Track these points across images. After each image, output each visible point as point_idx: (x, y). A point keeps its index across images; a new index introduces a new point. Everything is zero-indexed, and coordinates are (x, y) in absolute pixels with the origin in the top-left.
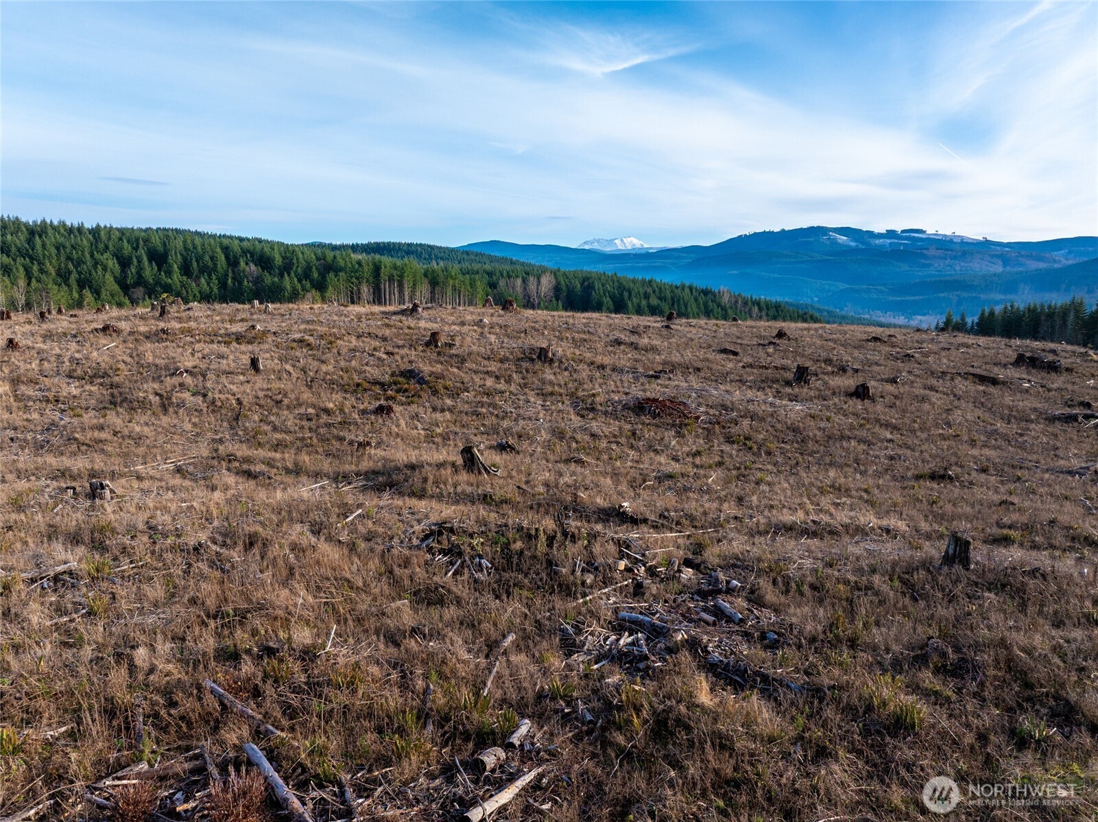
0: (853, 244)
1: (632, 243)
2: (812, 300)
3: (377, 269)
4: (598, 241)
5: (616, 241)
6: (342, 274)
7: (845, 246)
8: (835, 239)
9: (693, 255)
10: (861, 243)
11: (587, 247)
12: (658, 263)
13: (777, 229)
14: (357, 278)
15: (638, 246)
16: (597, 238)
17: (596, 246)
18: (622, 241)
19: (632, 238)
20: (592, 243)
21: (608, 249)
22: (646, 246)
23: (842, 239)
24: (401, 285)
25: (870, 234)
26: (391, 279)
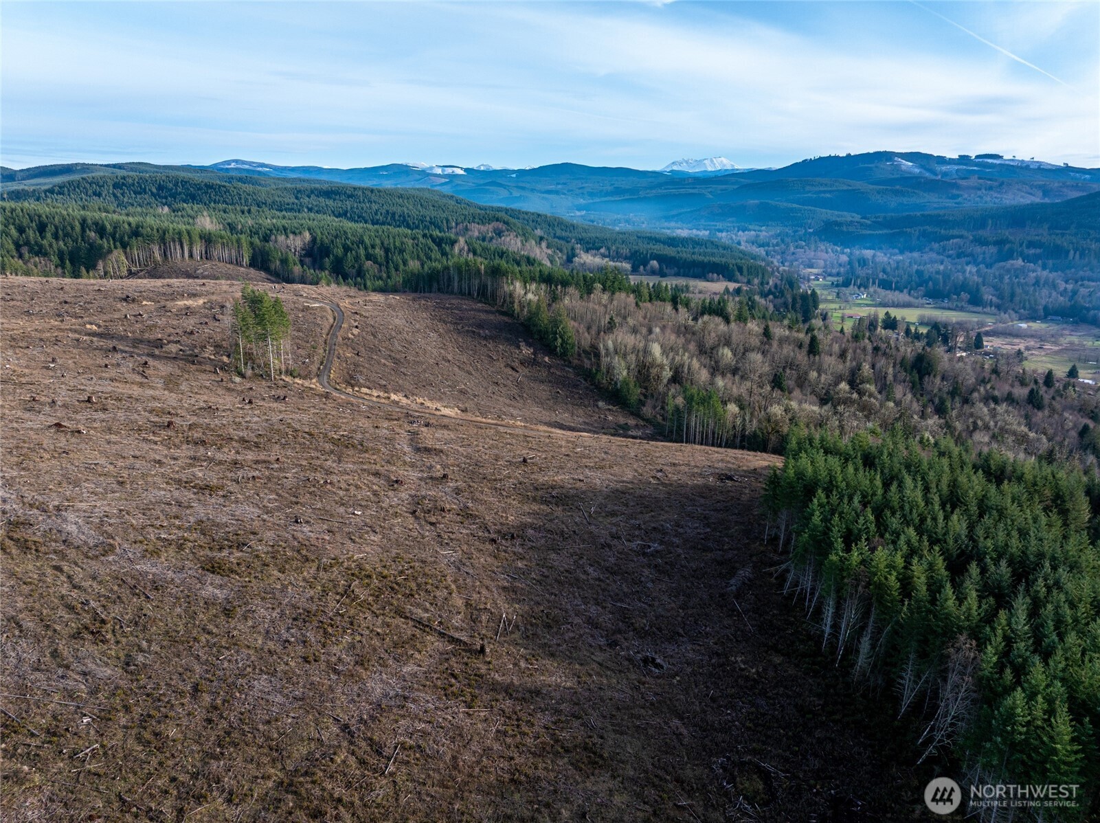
3: (163, 235)
6: (140, 238)
7: (907, 172)
8: (899, 165)
14: (149, 241)
20: (680, 163)
23: (907, 165)
26: (173, 240)
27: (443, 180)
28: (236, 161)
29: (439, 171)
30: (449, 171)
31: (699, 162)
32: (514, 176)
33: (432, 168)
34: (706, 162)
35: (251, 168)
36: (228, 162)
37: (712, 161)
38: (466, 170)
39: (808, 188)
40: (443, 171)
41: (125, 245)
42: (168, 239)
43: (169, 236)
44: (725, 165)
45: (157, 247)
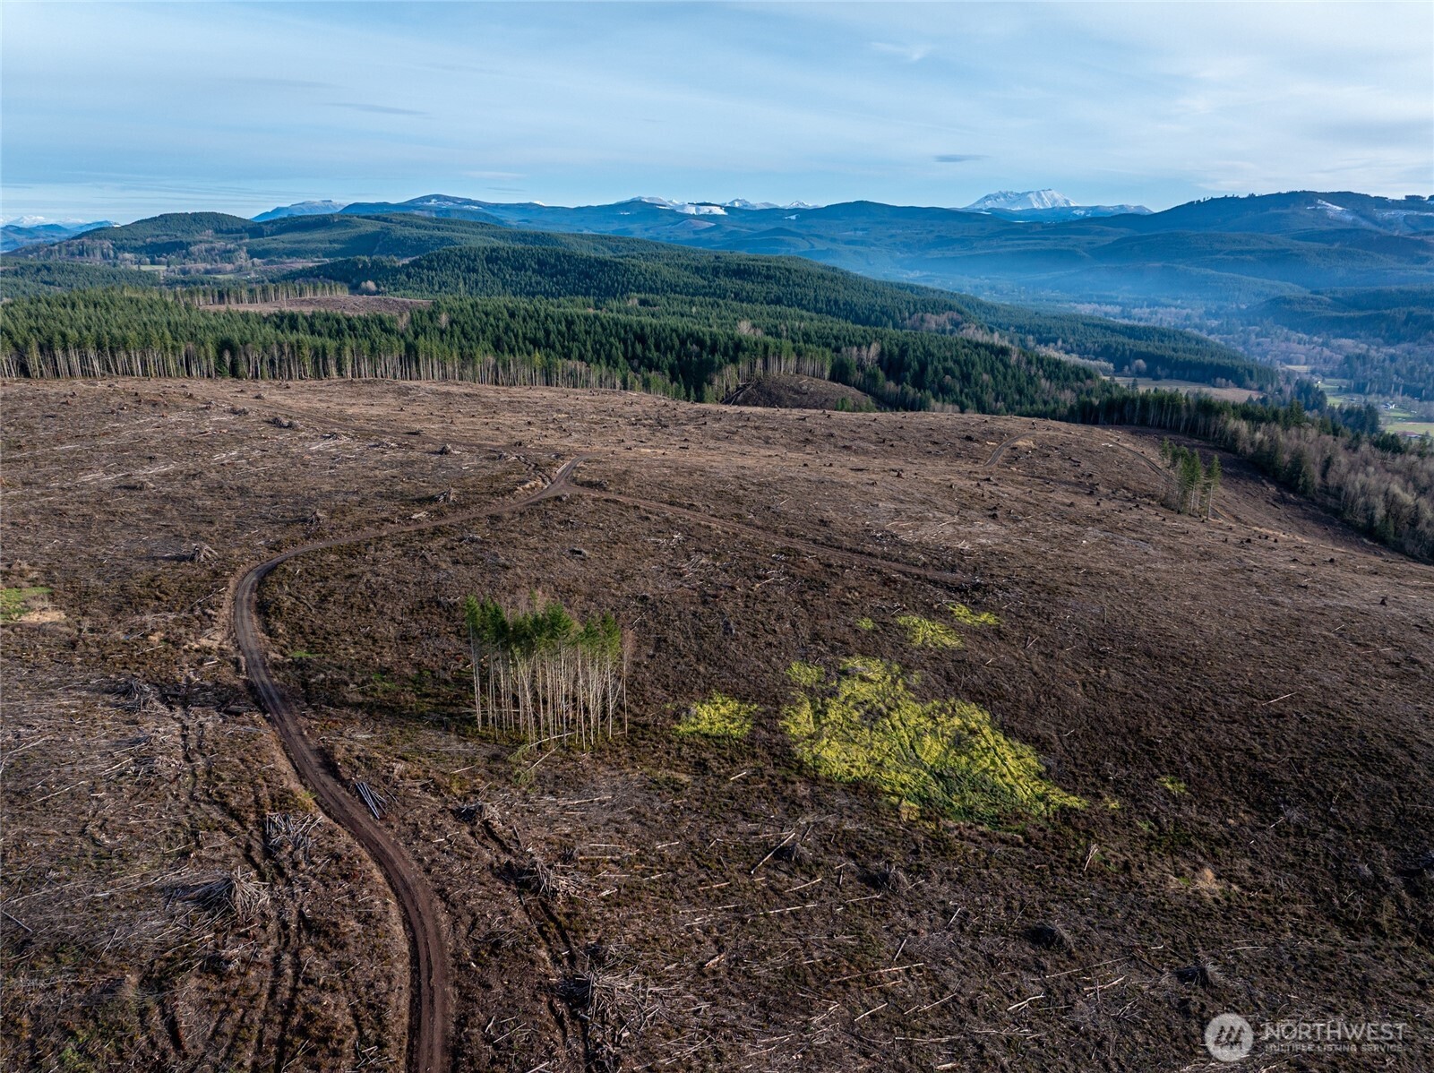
0: (1349, 218)
3: (766, 349)
7: (1337, 220)
8: (1324, 210)
10: (1361, 216)
14: (755, 355)
21: (1017, 208)
23: (1335, 210)
26: (774, 354)
27: (708, 224)
28: (437, 197)
29: (692, 210)
30: (705, 210)
31: (1023, 196)
32: (793, 217)
33: (683, 206)
34: (1031, 196)
35: (456, 207)
36: (428, 198)
37: (1039, 194)
38: (727, 209)
39: (1217, 246)
40: (697, 210)
41: (734, 360)
42: (770, 353)
43: (771, 350)
44: (1056, 201)
45: (759, 362)
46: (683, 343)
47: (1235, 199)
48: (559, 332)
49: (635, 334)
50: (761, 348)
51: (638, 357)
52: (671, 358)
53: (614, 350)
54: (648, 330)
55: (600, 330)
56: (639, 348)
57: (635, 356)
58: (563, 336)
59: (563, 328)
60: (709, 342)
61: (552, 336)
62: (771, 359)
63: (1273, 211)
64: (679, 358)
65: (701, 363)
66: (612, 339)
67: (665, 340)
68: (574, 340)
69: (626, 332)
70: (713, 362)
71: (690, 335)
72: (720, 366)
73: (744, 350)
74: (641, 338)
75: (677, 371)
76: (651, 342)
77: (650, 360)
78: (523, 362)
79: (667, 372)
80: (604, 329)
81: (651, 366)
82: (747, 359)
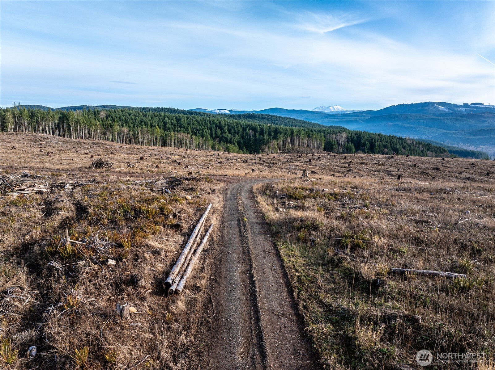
0: (447, 110)
1: (337, 108)
2: (429, 137)
3: (292, 132)
4: (322, 107)
5: (330, 108)
6: (282, 134)
7: (443, 111)
8: (438, 108)
9: (370, 115)
10: (451, 110)
11: (317, 110)
12: (353, 118)
13: (409, 103)
14: (286, 135)
15: (341, 110)
16: (321, 106)
17: (321, 110)
18: (333, 107)
19: (338, 106)
20: (319, 108)
21: (327, 111)
22: (345, 110)
23: (441, 108)
24: (299, 138)
25: (455, 105)
26: (297, 135)
29: (218, 111)
30: (222, 111)
33: (215, 110)
41: (275, 138)
42: (294, 135)
43: (295, 133)
44: (339, 109)
45: (289, 139)
46: (244, 130)
47: (406, 105)
48: (172, 123)
49: (216, 126)
50: (289, 132)
51: (219, 137)
52: (238, 137)
53: (204, 133)
54: (223, 123)
55: (195, 122)
56: (219, 132)
57: (217, 136)
58: (174, 126)
59: (174, 121)
60: (259, 129)
61: (168, 125)
62: (295, 138)
63: (420, 108)
64: (242, 137)
65: (255, 140)
66: (203, 127)
67: (234, 128)
68: (180, 127)
69: (211, 124)
70: (263, 139)
71: (247, 126)
72: (268, 141)
73: (280, 133)
74: (220, 127)
75: (242, 144)
76: (226, 129)
77: (226, 138)
78: (148, 132)
79: (236, 144)
80: (198, 122)
81: (227, 141)
82: (282, 138)
